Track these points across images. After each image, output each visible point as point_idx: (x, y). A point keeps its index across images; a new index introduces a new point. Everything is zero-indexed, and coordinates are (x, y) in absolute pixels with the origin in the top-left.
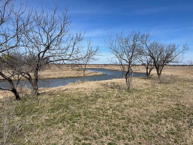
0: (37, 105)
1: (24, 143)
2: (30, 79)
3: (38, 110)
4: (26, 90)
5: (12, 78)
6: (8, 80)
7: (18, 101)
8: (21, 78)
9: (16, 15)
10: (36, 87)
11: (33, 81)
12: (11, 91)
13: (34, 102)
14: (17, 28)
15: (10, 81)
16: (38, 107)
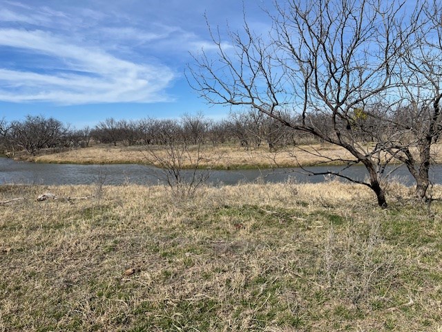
0: (431, 227)
1: (406, 304)
2: (409, 162)
3: (432, 238)
4: (396, 187)
5: (374, 159)
6: (365, 164)
7: (383, 209)
8: (390, 160)
9: (386, 16)
10: (424, 183)
11: (417, 168)
12: (368, 185)
13: (420, 217)
14: (388, 45)
15: (369, 165)
16: (432, 232)
